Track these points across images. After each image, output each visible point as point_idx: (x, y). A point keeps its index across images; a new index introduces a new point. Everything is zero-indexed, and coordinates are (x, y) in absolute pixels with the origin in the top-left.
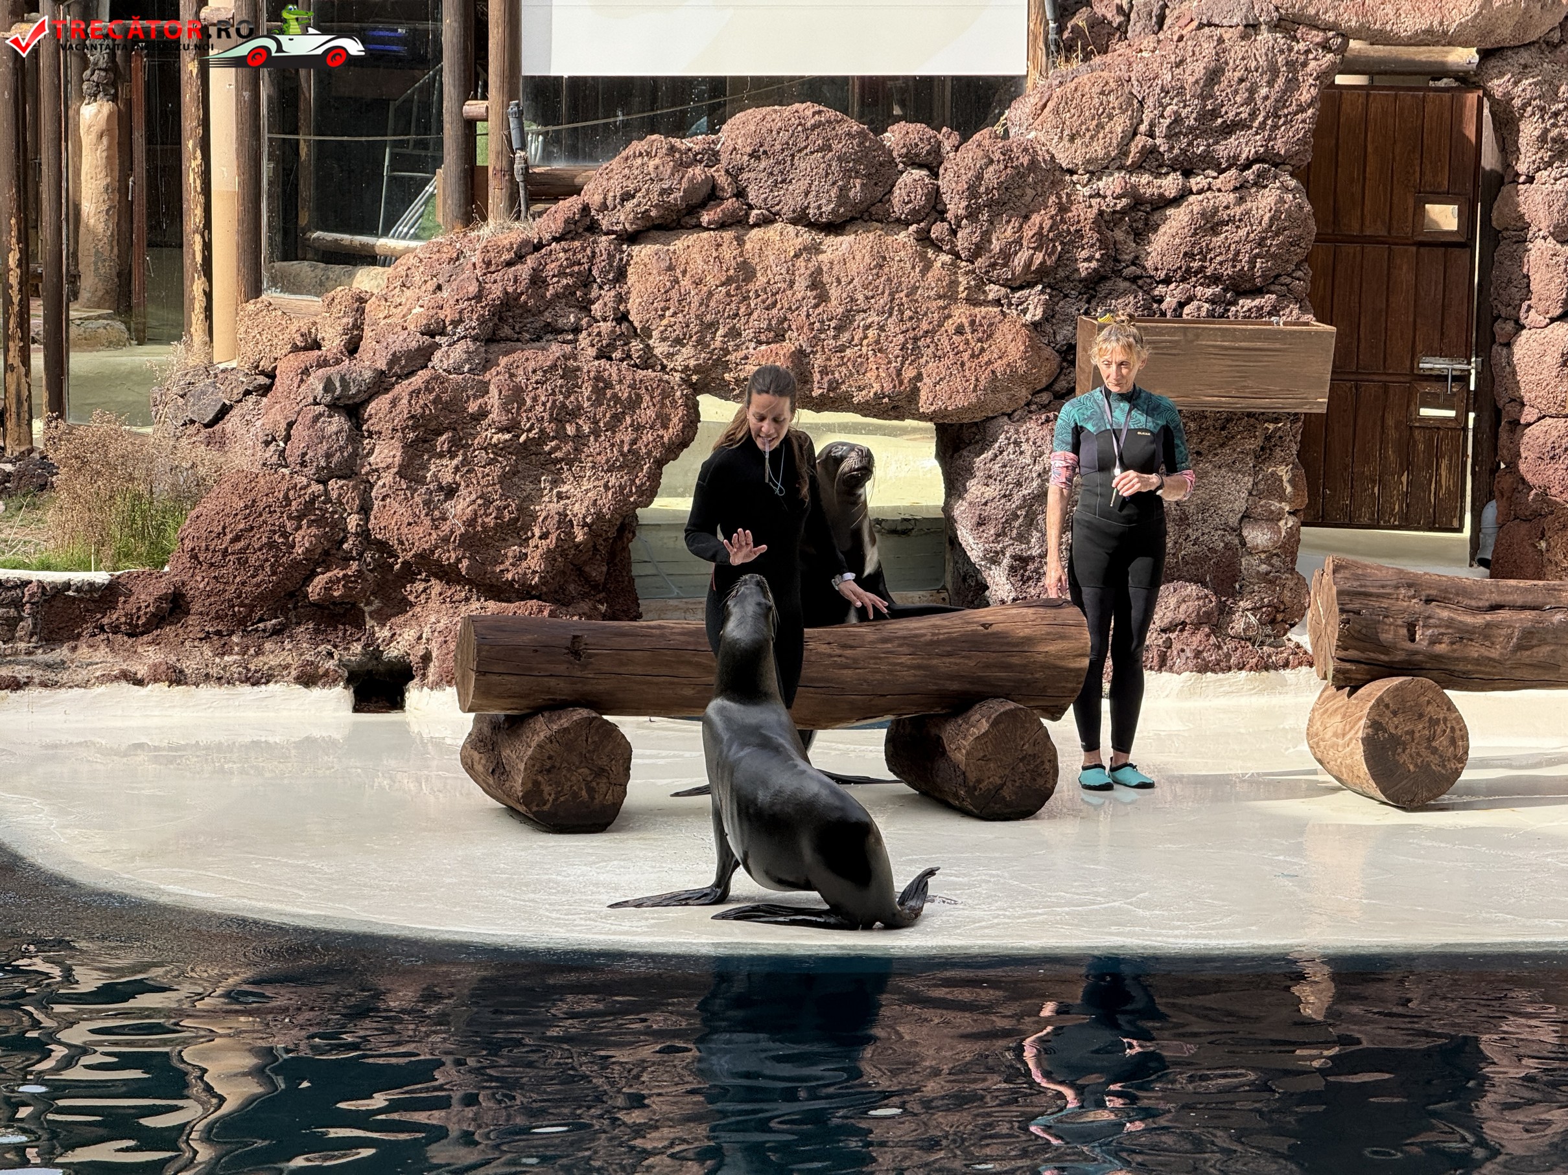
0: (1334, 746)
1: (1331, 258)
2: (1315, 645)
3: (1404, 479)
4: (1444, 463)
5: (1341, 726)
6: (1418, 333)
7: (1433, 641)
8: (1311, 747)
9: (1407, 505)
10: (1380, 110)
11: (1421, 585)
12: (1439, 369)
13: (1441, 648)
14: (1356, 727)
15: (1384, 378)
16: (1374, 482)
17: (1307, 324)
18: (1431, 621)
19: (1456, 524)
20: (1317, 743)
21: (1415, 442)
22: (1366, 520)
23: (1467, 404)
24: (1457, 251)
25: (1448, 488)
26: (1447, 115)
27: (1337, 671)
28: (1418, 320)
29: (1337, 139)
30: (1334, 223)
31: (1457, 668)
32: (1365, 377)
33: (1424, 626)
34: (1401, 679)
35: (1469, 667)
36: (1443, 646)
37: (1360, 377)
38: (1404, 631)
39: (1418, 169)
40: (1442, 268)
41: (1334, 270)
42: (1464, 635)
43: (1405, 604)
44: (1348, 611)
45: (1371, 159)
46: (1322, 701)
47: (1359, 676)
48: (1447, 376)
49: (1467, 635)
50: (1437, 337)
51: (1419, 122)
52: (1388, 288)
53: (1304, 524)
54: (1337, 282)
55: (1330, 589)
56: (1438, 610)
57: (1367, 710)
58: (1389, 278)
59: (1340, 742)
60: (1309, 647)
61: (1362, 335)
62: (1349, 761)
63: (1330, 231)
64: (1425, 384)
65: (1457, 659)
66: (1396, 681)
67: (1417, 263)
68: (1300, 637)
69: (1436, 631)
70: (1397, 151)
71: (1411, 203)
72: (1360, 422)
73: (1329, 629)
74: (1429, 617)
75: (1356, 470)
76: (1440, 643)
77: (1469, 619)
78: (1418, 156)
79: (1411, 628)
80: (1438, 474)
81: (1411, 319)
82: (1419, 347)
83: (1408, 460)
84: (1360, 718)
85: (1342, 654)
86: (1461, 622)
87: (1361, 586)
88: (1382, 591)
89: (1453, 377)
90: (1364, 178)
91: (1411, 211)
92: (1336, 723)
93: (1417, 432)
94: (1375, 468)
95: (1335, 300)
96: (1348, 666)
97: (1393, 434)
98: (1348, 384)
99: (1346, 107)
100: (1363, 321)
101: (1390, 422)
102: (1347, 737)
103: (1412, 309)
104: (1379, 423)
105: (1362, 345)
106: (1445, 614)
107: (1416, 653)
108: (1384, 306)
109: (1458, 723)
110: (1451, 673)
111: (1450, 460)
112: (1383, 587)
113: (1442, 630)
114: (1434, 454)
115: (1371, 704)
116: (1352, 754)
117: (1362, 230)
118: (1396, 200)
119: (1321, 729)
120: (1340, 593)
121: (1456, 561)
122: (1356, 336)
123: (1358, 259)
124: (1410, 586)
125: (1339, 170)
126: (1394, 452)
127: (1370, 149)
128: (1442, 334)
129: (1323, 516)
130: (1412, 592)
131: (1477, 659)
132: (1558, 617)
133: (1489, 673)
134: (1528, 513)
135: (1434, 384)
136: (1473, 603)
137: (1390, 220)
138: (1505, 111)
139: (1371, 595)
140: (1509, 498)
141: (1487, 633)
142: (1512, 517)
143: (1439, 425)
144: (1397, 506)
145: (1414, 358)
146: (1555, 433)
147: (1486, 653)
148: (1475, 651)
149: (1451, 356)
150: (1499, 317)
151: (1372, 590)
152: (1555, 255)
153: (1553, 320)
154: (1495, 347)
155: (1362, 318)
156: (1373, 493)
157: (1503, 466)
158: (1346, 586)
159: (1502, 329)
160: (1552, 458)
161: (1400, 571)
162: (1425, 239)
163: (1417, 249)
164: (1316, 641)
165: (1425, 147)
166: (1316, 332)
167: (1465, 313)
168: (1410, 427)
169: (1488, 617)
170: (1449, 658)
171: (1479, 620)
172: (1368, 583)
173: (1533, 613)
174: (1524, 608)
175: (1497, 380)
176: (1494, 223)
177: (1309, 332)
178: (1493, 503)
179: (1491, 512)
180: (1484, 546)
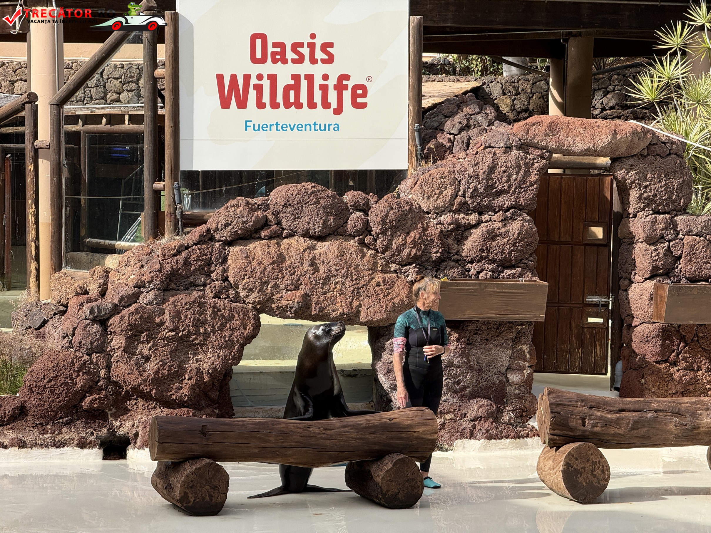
0: (549, 474)
1: (546, 251)
2: (540, 428)
3: (580, 351)
4: (598, 344)
5: (552, 465)
6: (585, 285)
7: (593, 426)
8: (539, 474)
9: (582, 363)
10: (567, 185)
11: (588, 400)
12: (595, 301)
13: (597, 429)
14: (559, 466)
15: (570, 305)
16: (567, 352)
17: (535, 281)
18: (592, 417)
19: (604, 371)
20: (542, 473)
21: (585, 334)
22: (563, 370)
23: (608, 316)
24: (602, 248)
25: (600, 355)
26: (597, 187)
27: (550, 440)
28: (586, 279)
29: (548, 198)
30: (547, 235)
31: (604, 438)
32: (562, 305)
33: (589, 419)
34: (579, 443)
35: (610, 438)
36: (598, 428)
37: (560, 305)
38: (580, 421)
39: (584, 211)
40: (596, 255)
41: (547, 257)
42: (607, 423)
43: (581, 409)
44: (555, 413)
45: (563, 206)
46: (544, 453)
47: (560, 442)
48: (599, 304)
49: (609, 423)
50: (594, 286)
51: (585, 190)
52: (572, 265)
53: (535, 371)
54: (548, 262)
55: (546, 402)
56: (595, 412)
57: (564, 458)
58: (572, 260)
59: (552, 472)
60: (537, 427)
61: (560, 286)
62: (556, 481)
63: (545, 239)
64: (589, 308)
65: (604, 434)
66: (577, 444)
67: (585, 253)
68: (533, 423)
69: (595, 421)
70: (575, 203)
71: (582, 226)
72: (560, 325)
73: (546, 420)
74: (591, 415)
75: (558, 347)
76: (597, 427)
77: (609, 416)
78: (584, 205)
79: (583, 420)
80: (596, 349)
81: (582, 279)
82: (586, 291)
83: (582, 342)
84: (561, 461)
85: (552, 432)
86: (606, 417)
87: (560, 401)
88: (570, 403)
89: (602, 305)
90: (560, 215)
91: (581, 230)
92: (550, 463)
93: (586, 330)
94: (567, 346)
95: (548, 270)
96: (555, 437)
97: (575, 330)
98: (555, 308)
99: (552, 183)
101: (574, 325)
102: (555, 470)
103: (583, 274)
104: (568, 325)
105: (561, 290)
106: (599, 414)
107: (586, 431)
108: (570, 273)
109: (605, 463)
110: (602, 440)
111: (601, 342)
112: (570, 401)
113: (597, 421)
114: (593, 340)
115: (566, 455)
116: (557, 478)
117: (560, 238)
118: (574, 225)
119: (543, 466)
120: (551, 404)
121: (603, 388)
122: (557, 287)
123: (558, 251)
124: (582, 401)
125: (549, 211)
126: (575, 339)
127: (563, 202)
128: (596, 285)
129: (544, 368)
130: (584, 404)
131: (613, 434)
132: (650, 415)
133: (619, 441)
134: (636, 367)
135: (593, 308)
136: (611, 409)
137: (572, 234)
138: (623, 185)
139: (565, 405)
140: (628, 360)
141: (618, 422)
142: (629, 368)
143: (595, 326)
144: (577, 363)
145: (584, 296)
146: (648, 330)
147: (618, 431)
148: (612, 430)
149: (600, 295)
150: (622, 278)
151: (565, 403)
152: (646, 250)
153: (646, 279)
154: (620, 291)
155: (560, 279)
156: (566, 357)
157: (625, 345)
158: (554, 401)
159: (623, 283)
160: (647, 342)
161: (578, 394)
162: (588, 242)
163: (585, 248)
164: (541, 425)
165: (588, 201)
166: (539, 285)
167: (607, 276)
168: (583, 328)
169: (618, 415)
170: (601, 434)
171: (614, 416)
172: (564, 400)
173: (639, 413)
174: (634, 411)
175: (621, 306)
176: (619, 236)
177: (536, 285)
178: (621, 362)
179: (619, 366)
180: (617, 381)
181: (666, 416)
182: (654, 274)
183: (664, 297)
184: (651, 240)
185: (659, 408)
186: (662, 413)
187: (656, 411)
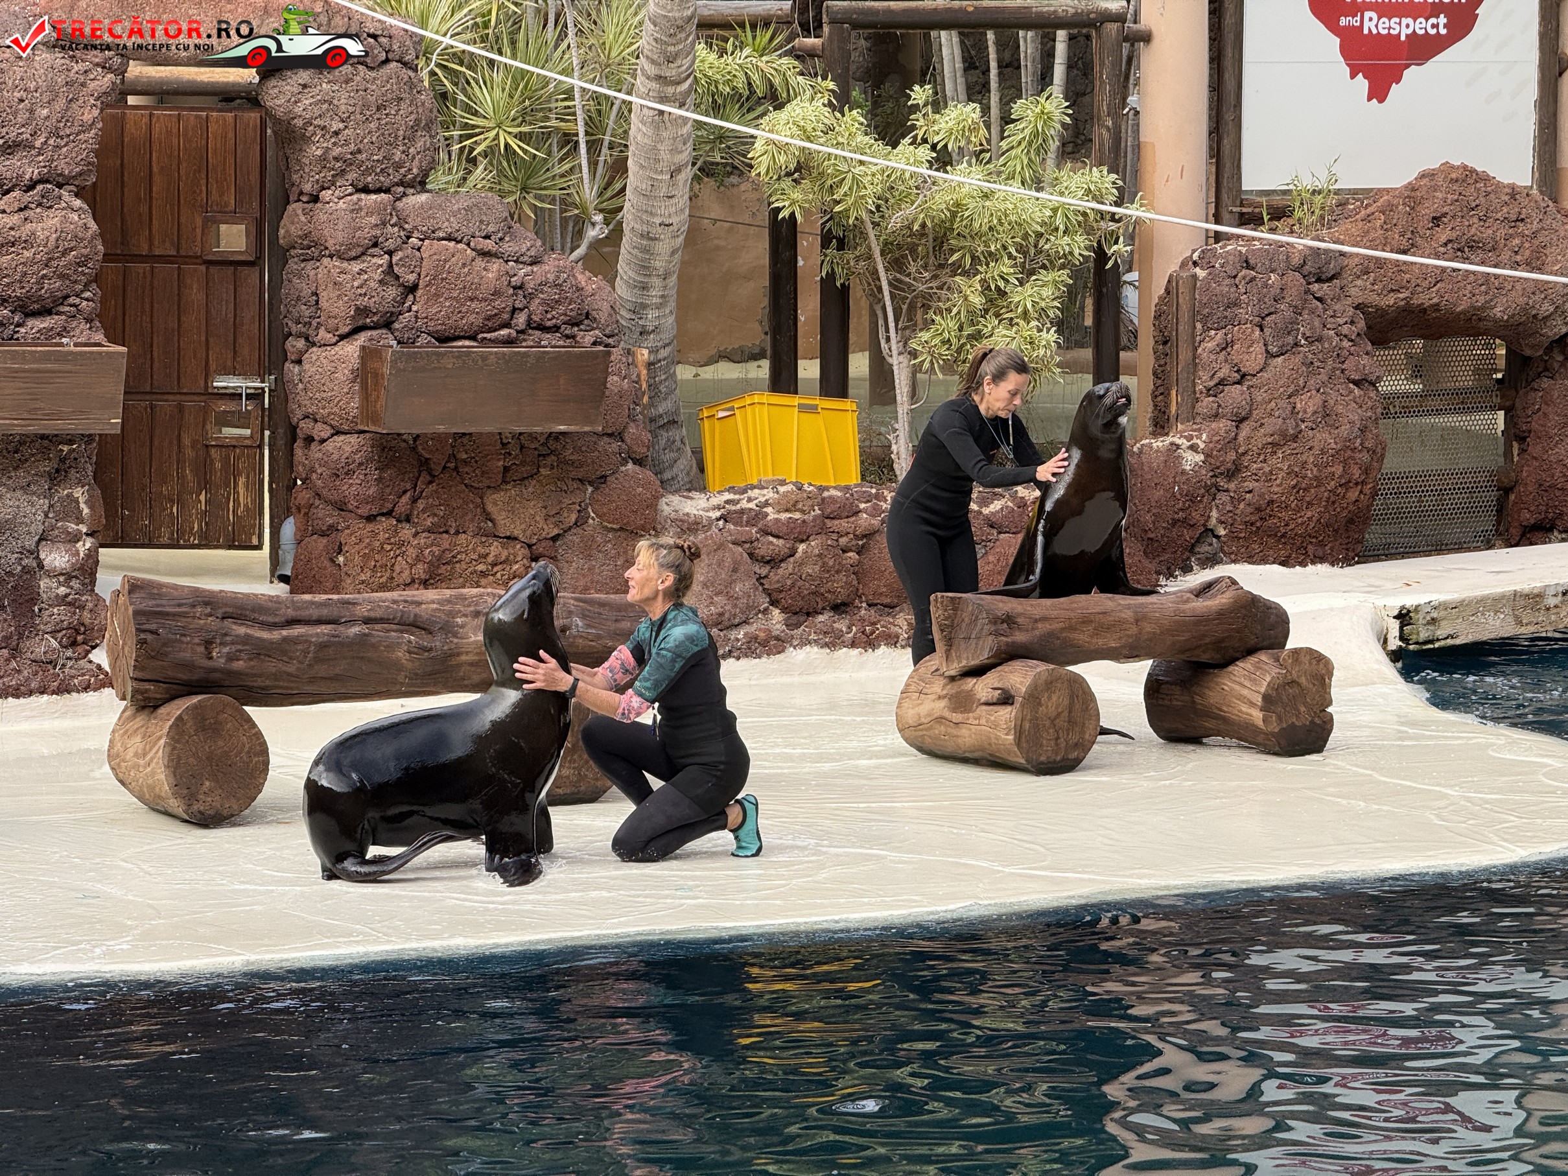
0: (136, 767)
1: (121, 278)
2: (113, 665)
3: (202, 497)
4: (242, 481)
5: (141, 746)
6: (211, 353)
7: (231, 658)
8: (113, 769)
9: (206, 524)
10: (164, 131)
11: (217, 603)
12: (233, 388)
13: (239, 665)
14: (156, 747)
15: (178, 397)
16: (172, 501)
17: (99, 345)
18: (228, 638)
19: (255, 541)
20: (119, 764)
21: (212, 461)
22: (166, 540)
23: (263, 421)
24: (246, 270)
25: (246, 505)
26: (231, 135)
27: (135, 692)
28: (211, 340)
29: (122, 160)
30: (122, 243)
31: (255, 684)
32: (159, 397)
33: (221, 644)
34: (200, 697)
35: (268, 683)
36: (241, 662)
37: (155, 397)
38: (201, 649)
39: (204, 188)
40: (232, 287)
41: (124, 290)
42: (262, 650)
43: (202, 622)
44: (145, 631)
45: (157, 179)
46: (122, 721)
47: (158, 696)
48: (241, 395)
49: (263, 652)
50: (230, 355)
51: (204, 142)
52: (179, 308)
53: (103, 546)
54: (128, 302)
55: (126, 609)
56: (234, 627)
57: (166, 730)
58: (179, 301)
59: (141, 762)
60: (106, 667)
61: (155, 354)
62: (150, 781)
63: (119, 252)
64: (220, 402)
65: (254, 675)
66: (195, 699)
67: (207, 283)
68: (100, 657)
69: (234, 648)
70: (182, 172)
71: (199, 222)
72: (156, 442)
73: (127, 649)
74: (226, 635)
75: (153, 490)
76: (238, 660)
77: (265, 635)
78: (204, 176)
79: (208, 644)
80: (236, 492)
81: (203, 338)
82: (213, 367)
83: (205, 478)
84: (160, 738)
85: (139, 675)
86: (257, 638)
87: (157, 606)
88: (178, 609)
89: (247, 395)
90: (151, 197)
91: (199, 231)
92: (136, 744)
93: (213, 451)
94: (173, 488)
95: (127, 321)
96: (147, 686)
97: (189, 453)
98: (142, 404)
99: (130, 127)
100: (155, 342)
101: (187, 441)
102: (148, 758)
103: (204, 328)
104: (175, 442)
105: (156, 365)
106: (242, 630)
107: (215, 670)
108: (176, 326)
109: (258, 739)
110: (250, 689)
111: (248, 478)
112: (179, 605)
113: (239, 647)
114: (231, 473)
115: (170, 723)
116: (153, 773)
117: (150, 249)
118: (183, 220)
119: (122, 749)
120: (137, 613)
121: (257, 578)
122: (149, 357)
123: (148, 279)
124: (206, 604)
125: (126, 190)
126: (191, 471)
127: (155, 169)
128: (235, 353)
129: (122, 537)
130: (209, 610)
131: (275, 675)
132: (355, 630)
133: (287, 688)
134: (324, 528)
135: (229, 402)
136: (271, 619)
137: (178, 239)
138: (287, 131)
139: (167, 614)
140: (306, 514)
141: (282, 649)
142: (310, 532)
143: (235, 443)
144: (196, 526)
145: (207, 377)
146: (348, 449)
147: (285, 669)
148: (271, 666)
149: (244, 374)
150: (290, 334)
151: (168, 609)
152: (341, 272)
153: (342, 337)
154: (287, 365)
155: (155, 338)
156: (172, 512)
157: (299, 482)
158: (142, 607)
159: (294, 346)
160: (347, 474)
161: (196, 590)
162: (214, 258)
163: (207, 268)
164: (114, 660)
165: (210, 167)
166: (107, 353)
167: (257, 331)
168: (207, 446)
169: (285, 633)
170: (247, 675)
171: (276, 635)
172: (164, 602)
173: (329, 627)
174: (320, 622)
175: (291, 397)
176: (281, 241)
177: (100, 353)
178: (291, 520)
179: (289, 528)
180: (284, 563)
181: (388, 631)
182: (360, 323)
183: (383, 375)
184: (350, 249)
185: (372, 614)
186: (378, 627)
187: (367, 621)
